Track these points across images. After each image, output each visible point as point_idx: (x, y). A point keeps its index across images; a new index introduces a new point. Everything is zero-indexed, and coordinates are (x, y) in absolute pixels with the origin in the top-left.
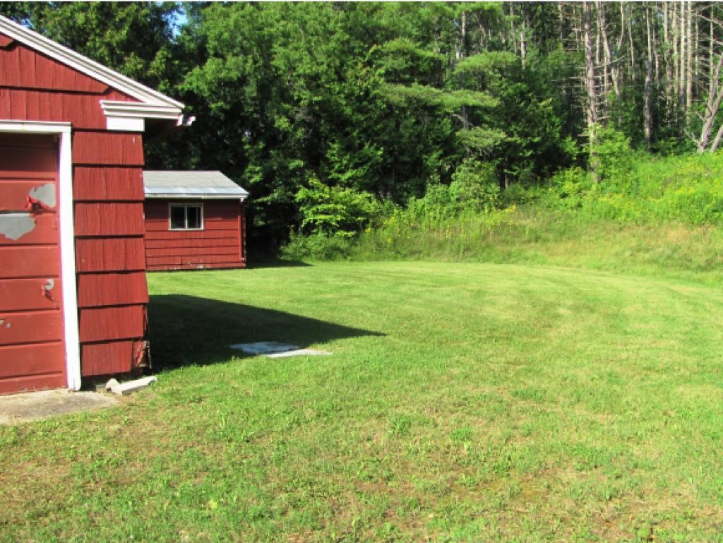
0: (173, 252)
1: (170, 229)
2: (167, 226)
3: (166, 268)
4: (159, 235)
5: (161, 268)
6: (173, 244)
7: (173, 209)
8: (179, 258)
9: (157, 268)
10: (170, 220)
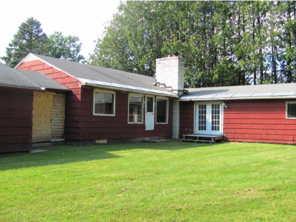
0: (288, 132)
1: (286, 118)
2: (285, 116)
3: (283, 142)
4: (279, 122)
5: (280, 142)
6: (288, 127)
7: (289, 105)
8: (292, 137)
9: (277, 142)
10: (286, 112)
